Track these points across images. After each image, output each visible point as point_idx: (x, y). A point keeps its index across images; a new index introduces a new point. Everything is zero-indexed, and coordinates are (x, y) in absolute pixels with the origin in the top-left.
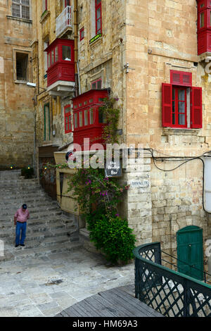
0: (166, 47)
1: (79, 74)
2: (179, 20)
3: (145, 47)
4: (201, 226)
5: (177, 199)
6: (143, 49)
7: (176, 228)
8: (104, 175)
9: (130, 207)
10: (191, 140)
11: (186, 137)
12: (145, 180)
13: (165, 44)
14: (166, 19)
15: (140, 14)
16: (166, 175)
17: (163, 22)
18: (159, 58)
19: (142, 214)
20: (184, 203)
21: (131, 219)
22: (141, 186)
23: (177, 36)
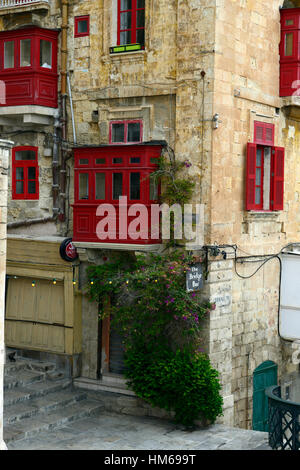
0: (251, 84)
1: (73, 97)
2: (263, 43)
3: (232, 87)
4: (275, 360)
5: (254, 320)
6: (229, 89)
7: (253, 367)
8: (185, 289)
9: (212, 336)
10: (270, 228)
11: (265, 224)
12: (227, 294)
13: (249, 80)
14: (251, 42)
15: (228, 35)
16: (244, 285)
17: (248, 46)
18: (244, 102)
19: (223, 347)
20: (261, 328)
21: (212, 355)
22: (223, 303)
23: (261, 67)
